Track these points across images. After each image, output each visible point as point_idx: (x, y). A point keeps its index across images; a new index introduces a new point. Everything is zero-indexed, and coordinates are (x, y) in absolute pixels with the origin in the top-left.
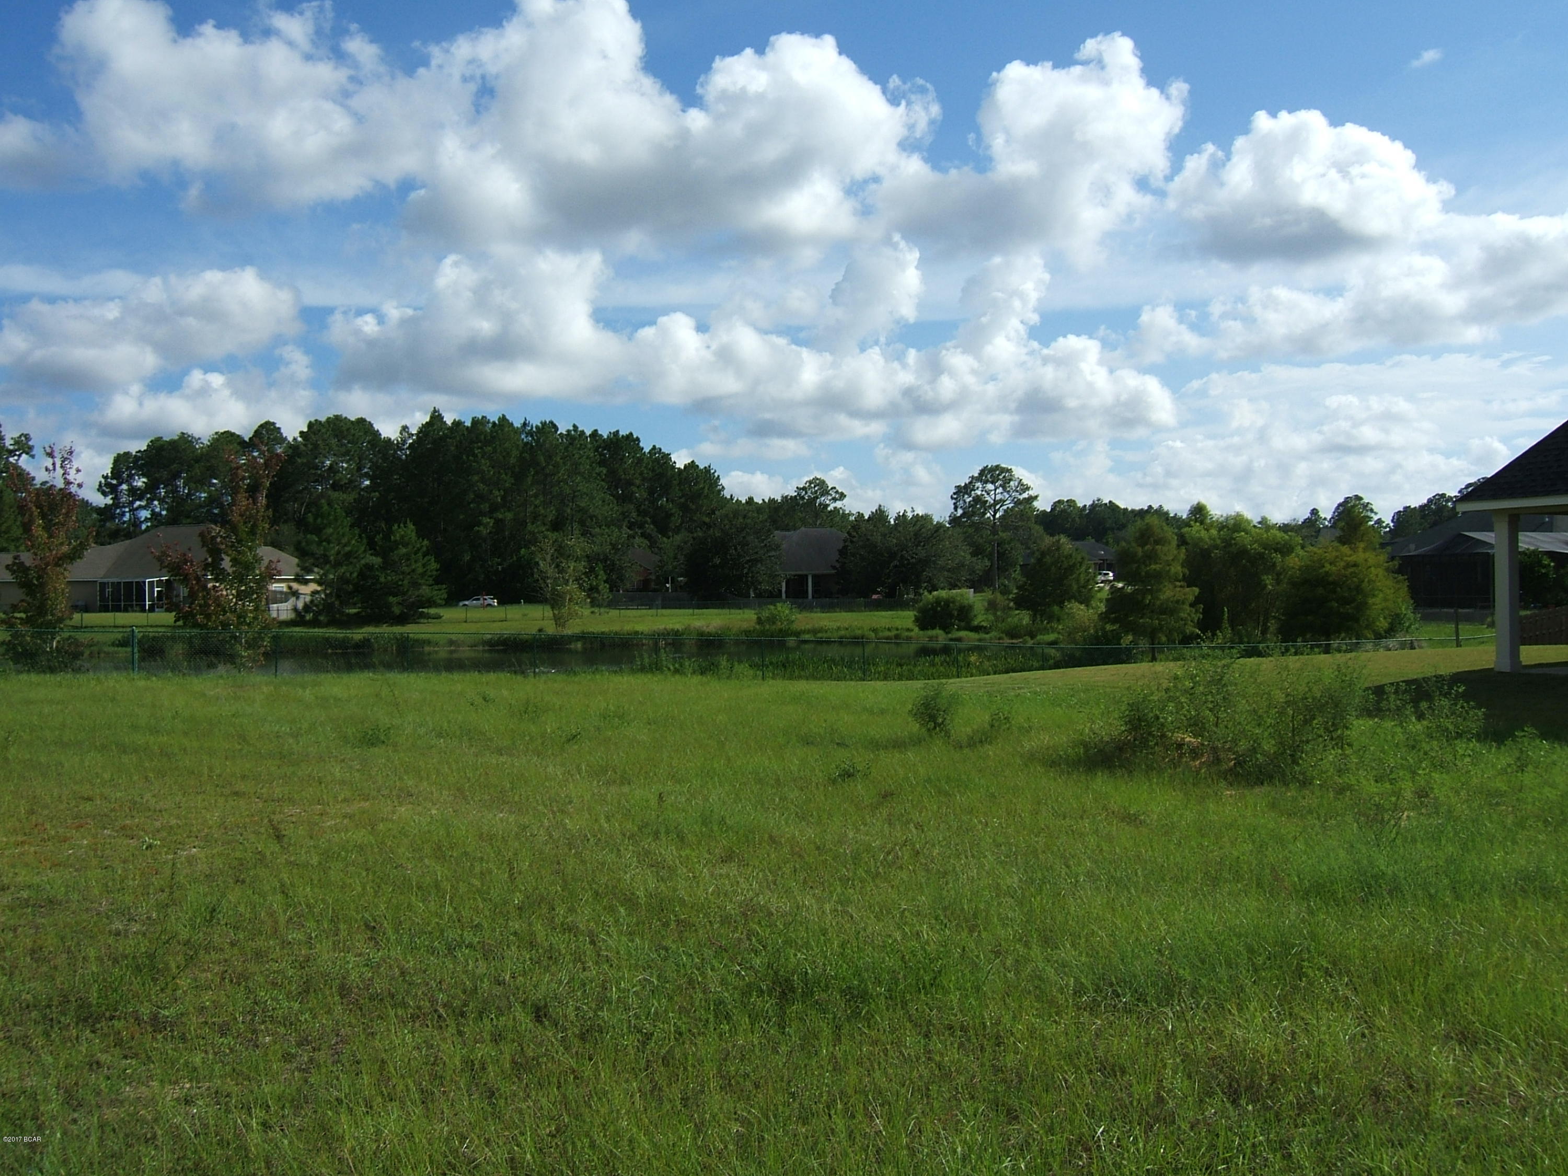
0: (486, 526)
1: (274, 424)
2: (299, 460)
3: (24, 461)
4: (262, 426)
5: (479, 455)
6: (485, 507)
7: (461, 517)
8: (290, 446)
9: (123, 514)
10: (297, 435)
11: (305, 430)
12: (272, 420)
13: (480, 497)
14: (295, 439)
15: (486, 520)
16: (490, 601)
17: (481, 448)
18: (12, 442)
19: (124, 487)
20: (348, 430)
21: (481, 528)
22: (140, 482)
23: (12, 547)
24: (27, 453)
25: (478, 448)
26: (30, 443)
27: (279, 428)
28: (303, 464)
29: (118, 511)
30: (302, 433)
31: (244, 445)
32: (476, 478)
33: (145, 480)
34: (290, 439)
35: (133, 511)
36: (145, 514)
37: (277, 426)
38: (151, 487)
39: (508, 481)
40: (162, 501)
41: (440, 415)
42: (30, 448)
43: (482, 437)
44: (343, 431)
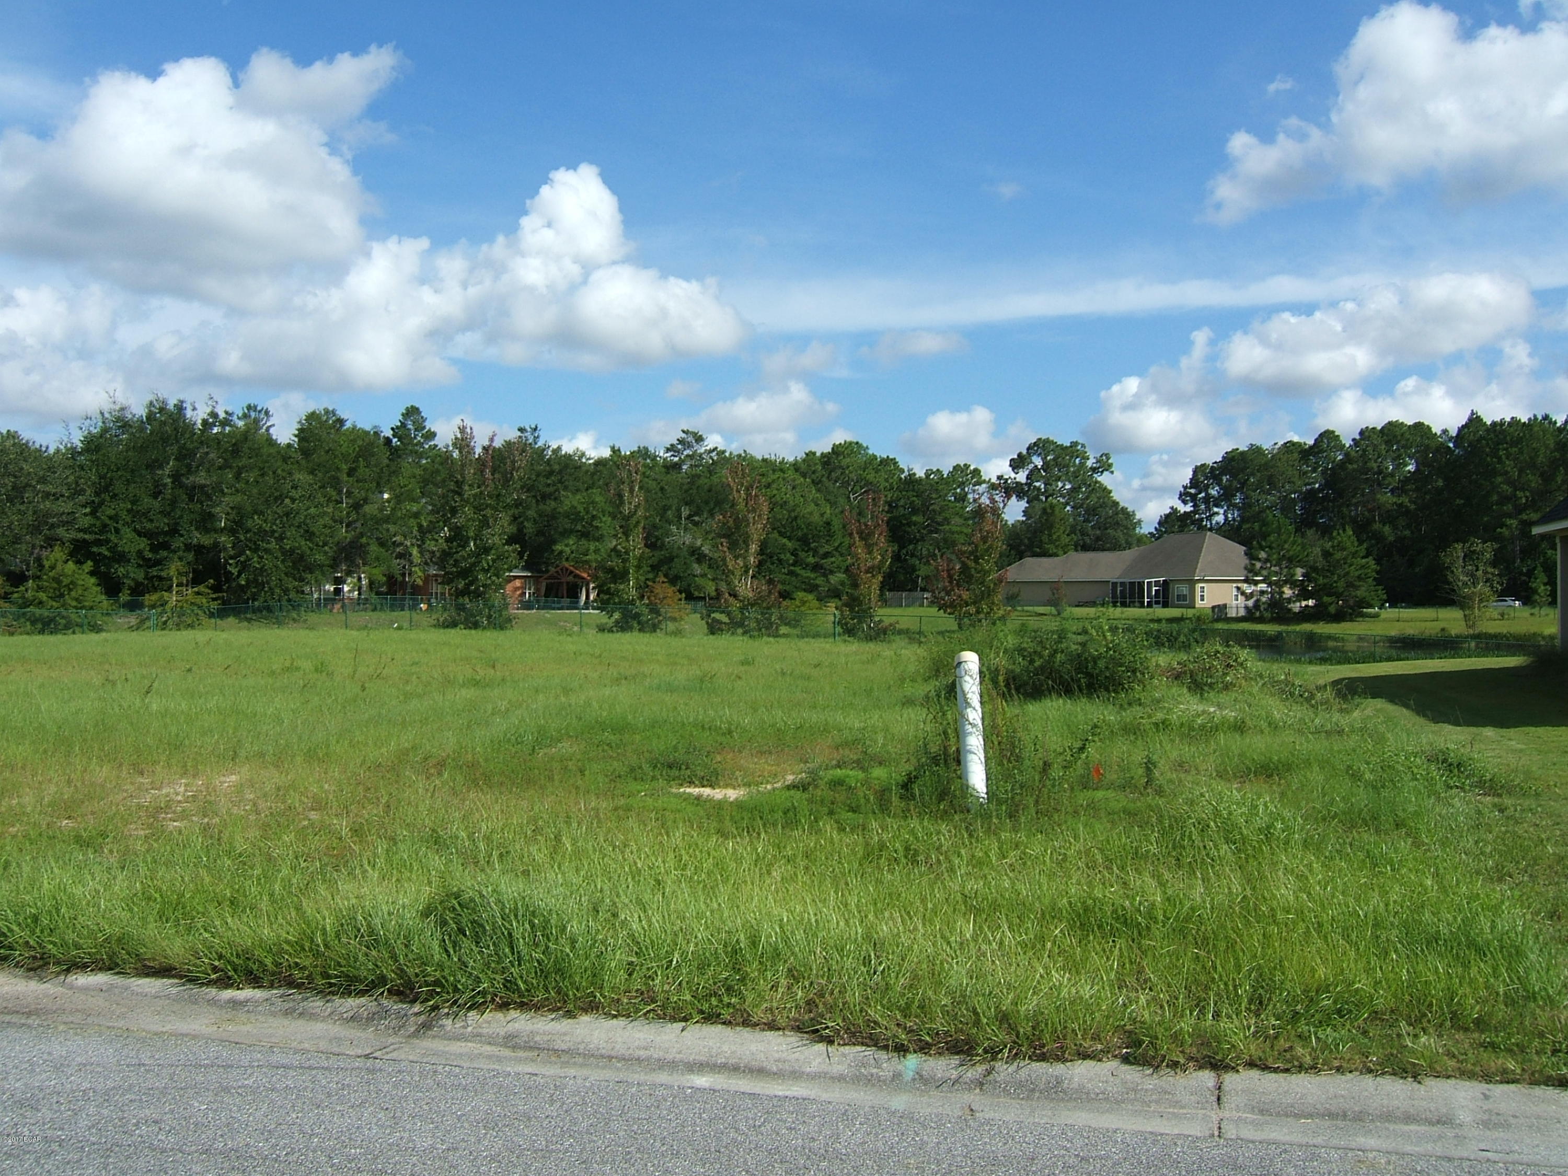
0: (1509, 527)
1: (1333, 432)
2: (1350, 467)
3: (1104, 479)
4: (1322, 435)
5: (1503, 457)
6: (1508, 508)
7: (1485, 519)
8: (1347, 455)
9: (1201, 520)
10: (1352, 442)
11: (1358, 437)
12: (1331, 429)
13: (1505, 499)
14: (1350, 446)
15: (1509, 522)
16: (1512, 603)
17: (1506, 449)
18: (1094, 461)
19: (1204, 495)
20: (1402, 435)
21: (1504, 529)
22: (1217, 491)
24: (1107, 470)
25: (1504, 449)
27: (1338, 436)
28: (1354, 470)
29: (1196, 517)
30: (1355, 440)
31: (1305, 454)
32: (1499, 479)
34: (1346, 446)
35: (1211, 516)
36: (1221, 520)
37: (1336, 434)
38: (1226, 495)
39: (1534, 481)
41: (1478, 417)
42: (1110, 465)
43: (1508, 438)
44: (1395, 436)
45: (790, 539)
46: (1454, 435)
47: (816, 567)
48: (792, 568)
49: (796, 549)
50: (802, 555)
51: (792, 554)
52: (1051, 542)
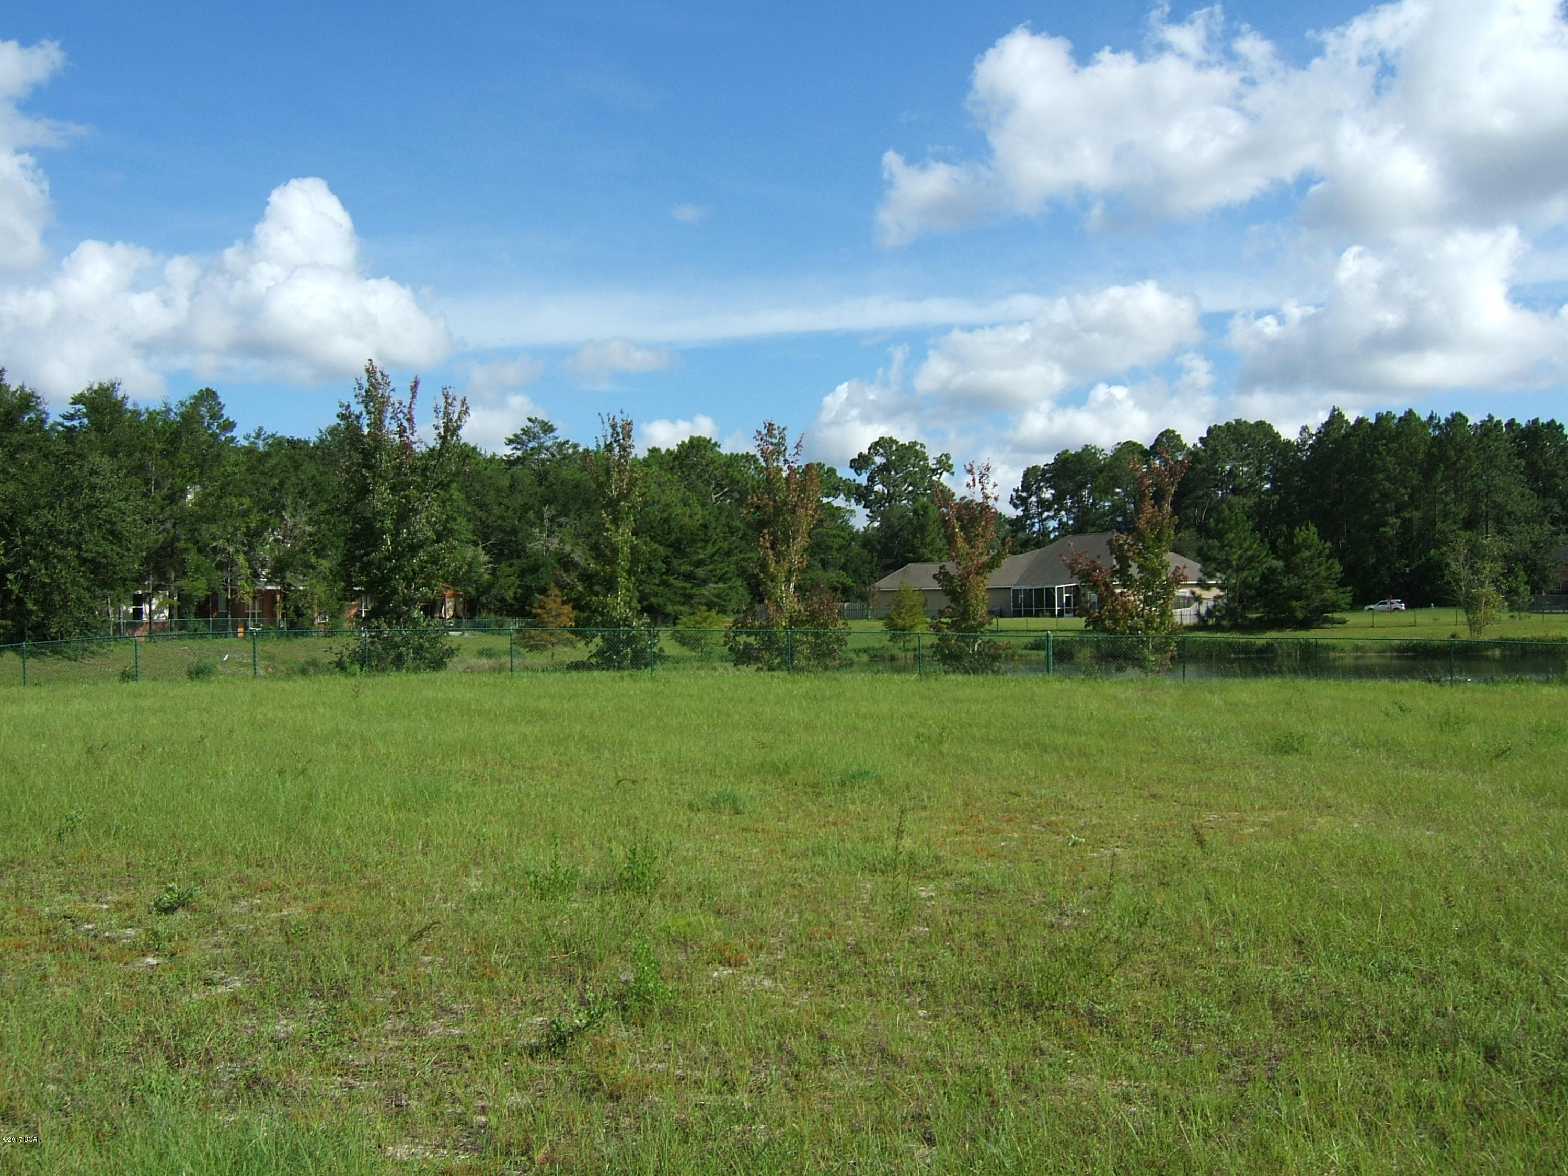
0: (1392, 526)
1: (1174, 432)
2: (1199, 466)
3: (945, 479)
4: (1162, 434)
5: (1384, 453)
6: (1391, 506)
7: (1366, 518)
8: (1190, 453)
9: (1033, 524)
10: (1197, 441)
11: (1205, 436)
12: (1171, 428)
13: (1385, 496)
14: (1195, 445)
15: (1392, 520)
16: (1397, 605)
17: (1386, 445)
18: (935, 462)
19: (1034, 499)
20: (1248, 433)
21: (1387, 529)
22: (1048, 494)
23: (936, 558)
24: (948, 471)
25: (1383, 445)
26: (950, 462)
27: (1179, 436)
28: (1203, 470)
29: (1028, 522)
30: (1201, 439)
31: (1147, 455)
32: (1381, 476)
33: (1053, 492)
34: (1190, 446)
35: (1042, 521)
36: (1052, 524)
37: (1177, 433)
38: (1058, 498)
39: (1415, 478)
40: (1068, 511)
41: (1340, 414)
42: (951, 466)
43: (1387, 433)
44: (1242, 435)
45: (661, 544)
46: (1314, 433)
47: (688, 577)
48: (664, 577)
49: (667, 557)
50: (675, 562)
51: (664, 562)
52: (925, 546)
